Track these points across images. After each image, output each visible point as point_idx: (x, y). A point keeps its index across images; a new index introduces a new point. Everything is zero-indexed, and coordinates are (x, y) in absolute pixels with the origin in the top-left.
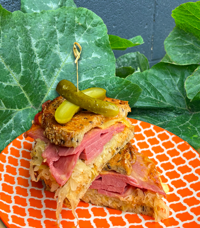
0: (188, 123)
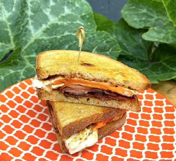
0: (147, 69)
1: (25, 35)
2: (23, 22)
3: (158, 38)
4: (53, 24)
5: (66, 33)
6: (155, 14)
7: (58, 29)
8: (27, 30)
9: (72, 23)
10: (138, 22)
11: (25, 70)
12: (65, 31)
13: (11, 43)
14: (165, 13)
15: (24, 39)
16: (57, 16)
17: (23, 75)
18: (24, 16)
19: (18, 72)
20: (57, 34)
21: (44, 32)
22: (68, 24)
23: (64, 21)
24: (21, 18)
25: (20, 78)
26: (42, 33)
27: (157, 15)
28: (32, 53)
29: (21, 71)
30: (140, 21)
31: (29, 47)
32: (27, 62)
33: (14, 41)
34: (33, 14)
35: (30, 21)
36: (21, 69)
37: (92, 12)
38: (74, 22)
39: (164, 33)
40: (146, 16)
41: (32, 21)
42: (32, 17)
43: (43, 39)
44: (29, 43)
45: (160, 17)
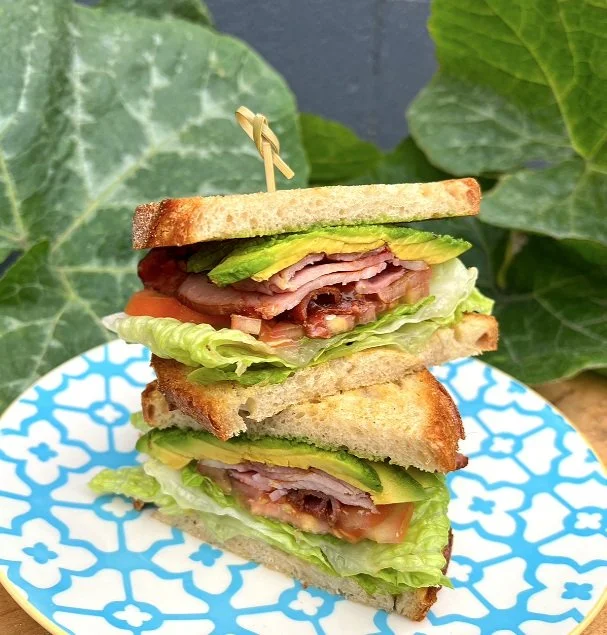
1: (62, 194)
2: (55, 148)
3: (527, 213)
4: (160, 156)
5: (206, 190)
6: (525, 125)
7: (177, 174)
8: (69, 176)
9: (226, 154)
10: (461, 152)
11: (61, 318)
12: (203, 179)
13: (14, 225)
14: (560, 122)
15: (59, 207)
16: (176, 126)
17: (55, 336)
18: (60, 127)
19: (35, 328)
20: (175, 192)
21: (130, 183)
22: (213, 154)
23: (199, 145)
24: (46, 135)
25: (41, 349)
26: (122, 187)
27: (532, 131)
28: (87, 259)
29: (46, 325)
30: (472, 149)
31: (75, 238)
32: (64, 289)
33: (25, 215)
34: (89, 119)
35: (82, 146)
36: (46, 316)
37: (296, 117)
38: (235, 151)
39: (550, 194)
40: (492, 134)
41: (89, 146)
42: (87, 132)
43: (124, 210)
44: (77, 224)
45: (541, 138)
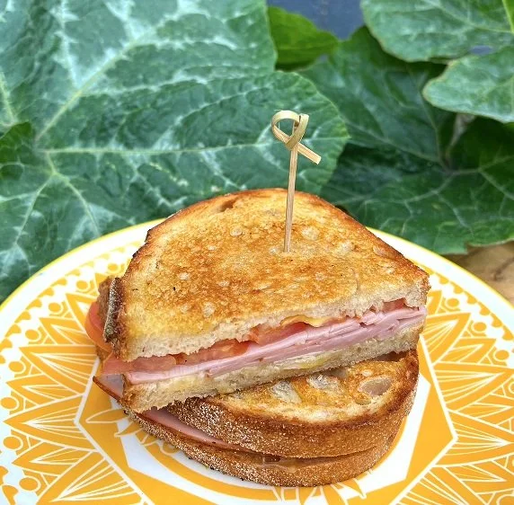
0: (435, 196)
1: (48, 85)
2: (41, 43)
3: (473, 96)
4: (138, 48)
5: (180, 77)
6: (469, 13)
7: (154, 63)
8: (54, 68)
9: (199, 44)
10: (412, 39)
11: (42, 192)
12: (177, 67)
13: (5, 111)
14: (500, 10)
15: (45, 96)
16: (154, 22)
17: (35, 208)
18: (46, 25)
19: (18, 201)
20: (151, 80)
21: (110, 73)
22: (187, 45)
23: (173, 38)
24: (33, 32)
25: (23, 219)
26: (104, 77)
27: (474, 18)
28: (71, 142)
29: (27, 198)
30: (421, 36)
31: (60, 123)
32: (50, 169)
33: (14, 104)
34: (73, 17)
35: (67, 41)
36: (28, 191)
37: (265, 9)
38: (207, 41)
39: (492, 77)
40: (439, 22)
41: (73, 41)
42: (71, 29)
43: (105, 96)
44: (62, 111)
45: (483, 25)
